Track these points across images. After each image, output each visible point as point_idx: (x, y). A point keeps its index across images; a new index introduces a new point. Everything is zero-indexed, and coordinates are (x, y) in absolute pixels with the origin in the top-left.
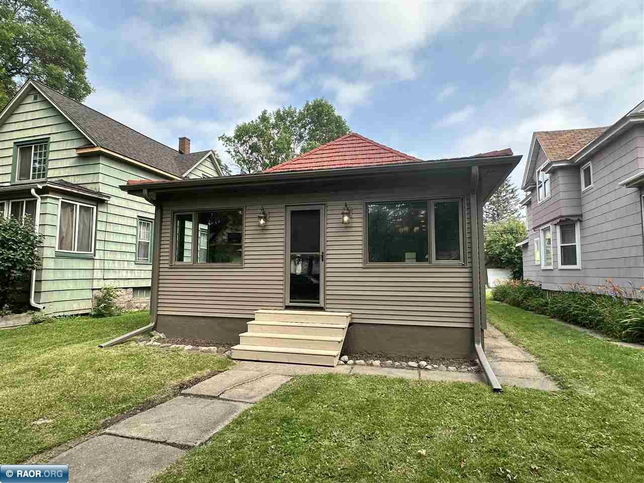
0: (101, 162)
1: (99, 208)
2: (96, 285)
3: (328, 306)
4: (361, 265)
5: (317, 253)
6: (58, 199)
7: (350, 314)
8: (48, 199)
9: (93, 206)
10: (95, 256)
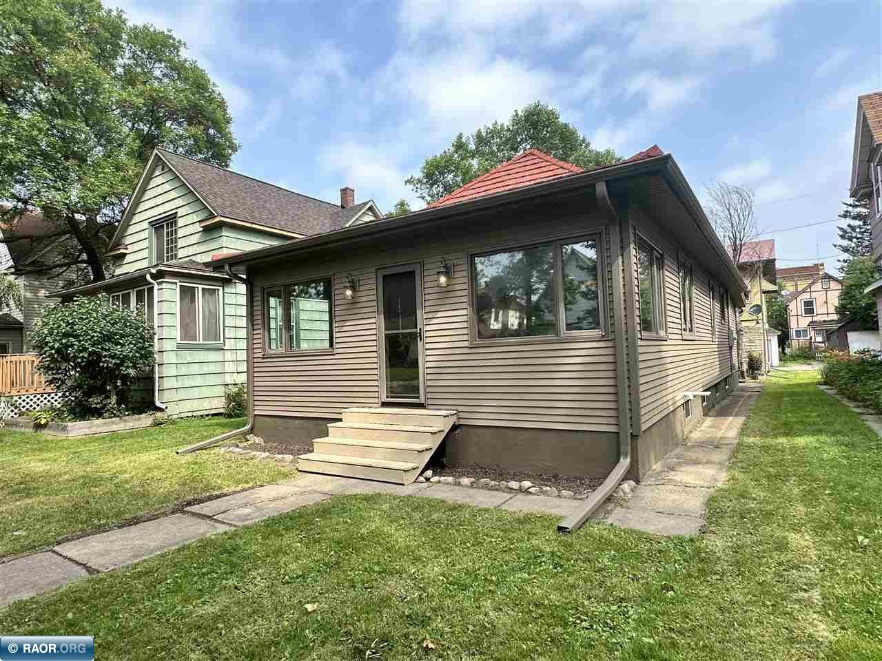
0: (223, 234)
1: (225, 289)
2: (229, 379)
3: (430, 402)
4: (466, 344)
5: (414, 330)
6: (176, 283)
7: (455, 412)
8: (164, 284)
9: (218, 288)
10: (224, 345)
